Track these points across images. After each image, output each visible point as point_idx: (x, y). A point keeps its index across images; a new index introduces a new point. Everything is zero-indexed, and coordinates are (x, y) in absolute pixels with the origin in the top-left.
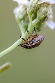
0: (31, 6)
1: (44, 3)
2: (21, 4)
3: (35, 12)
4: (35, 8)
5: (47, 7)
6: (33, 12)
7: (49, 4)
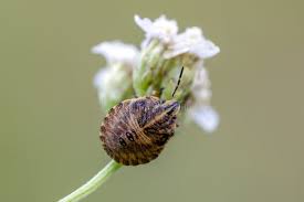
0: (145, 64)
1: (182, 56)
2: (115, 61)
3: (156, 82)
4: (157, 71)
5: (190, 66)
6: (150, 83)
7: (196, 59)
